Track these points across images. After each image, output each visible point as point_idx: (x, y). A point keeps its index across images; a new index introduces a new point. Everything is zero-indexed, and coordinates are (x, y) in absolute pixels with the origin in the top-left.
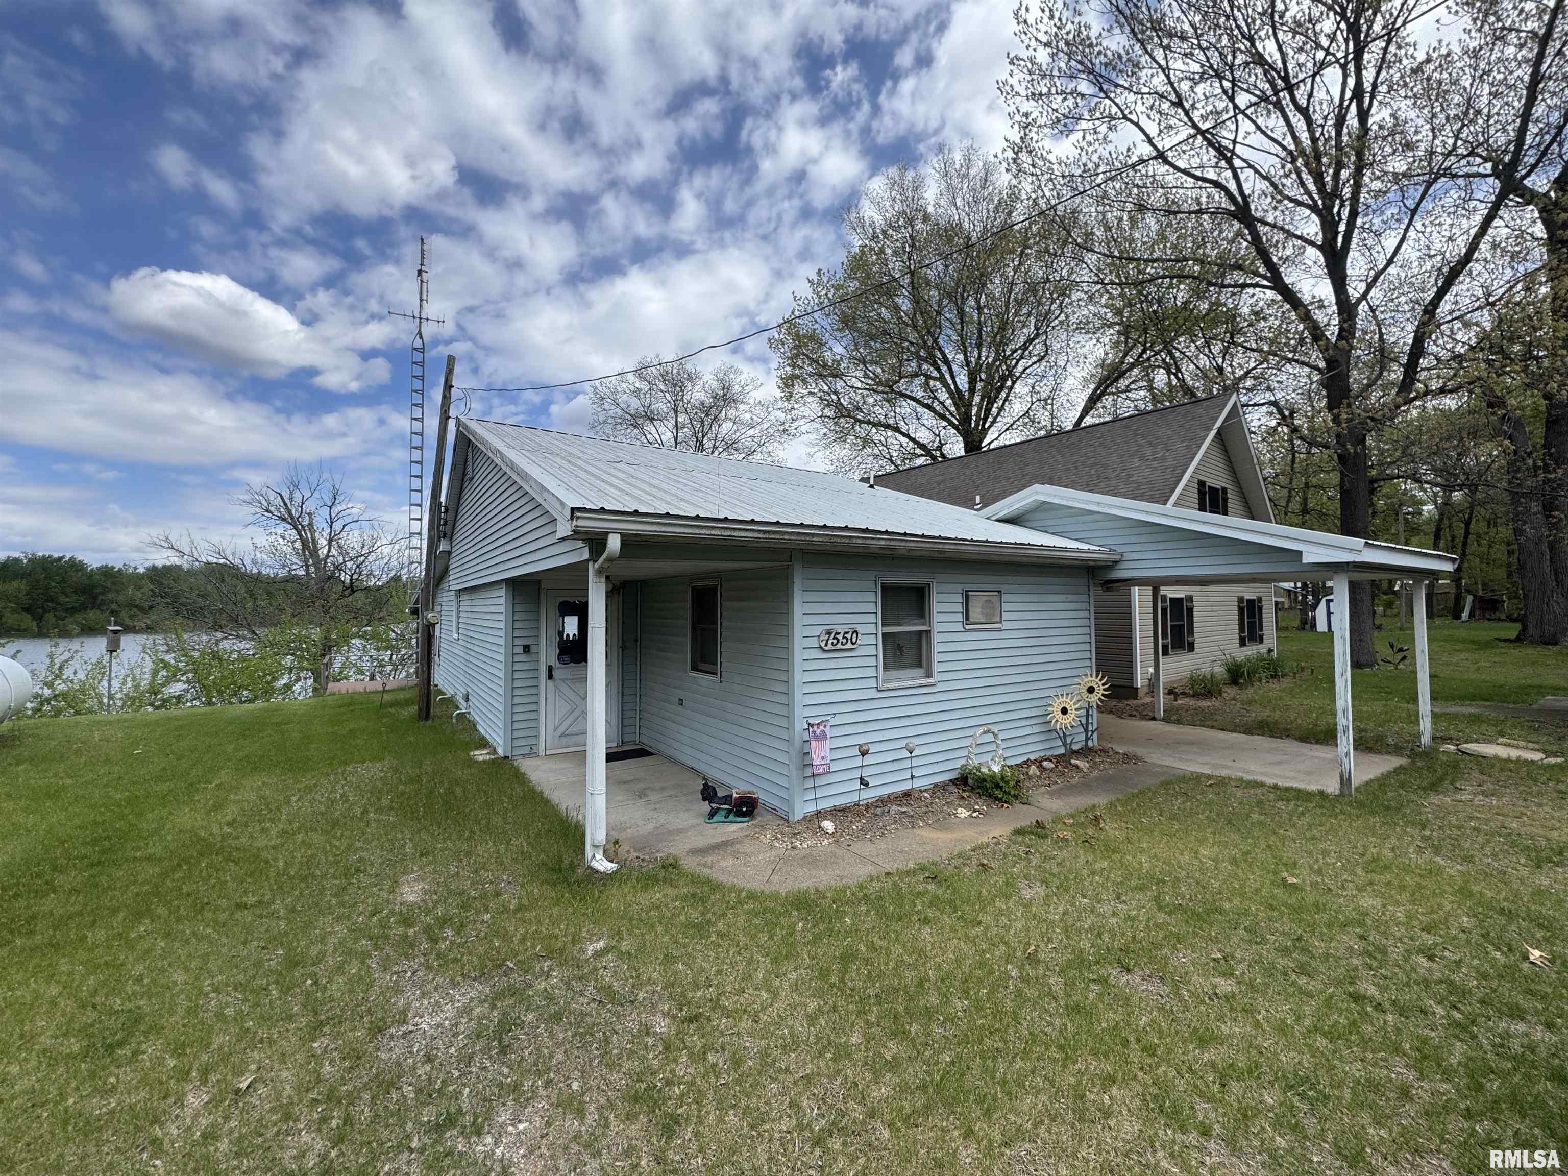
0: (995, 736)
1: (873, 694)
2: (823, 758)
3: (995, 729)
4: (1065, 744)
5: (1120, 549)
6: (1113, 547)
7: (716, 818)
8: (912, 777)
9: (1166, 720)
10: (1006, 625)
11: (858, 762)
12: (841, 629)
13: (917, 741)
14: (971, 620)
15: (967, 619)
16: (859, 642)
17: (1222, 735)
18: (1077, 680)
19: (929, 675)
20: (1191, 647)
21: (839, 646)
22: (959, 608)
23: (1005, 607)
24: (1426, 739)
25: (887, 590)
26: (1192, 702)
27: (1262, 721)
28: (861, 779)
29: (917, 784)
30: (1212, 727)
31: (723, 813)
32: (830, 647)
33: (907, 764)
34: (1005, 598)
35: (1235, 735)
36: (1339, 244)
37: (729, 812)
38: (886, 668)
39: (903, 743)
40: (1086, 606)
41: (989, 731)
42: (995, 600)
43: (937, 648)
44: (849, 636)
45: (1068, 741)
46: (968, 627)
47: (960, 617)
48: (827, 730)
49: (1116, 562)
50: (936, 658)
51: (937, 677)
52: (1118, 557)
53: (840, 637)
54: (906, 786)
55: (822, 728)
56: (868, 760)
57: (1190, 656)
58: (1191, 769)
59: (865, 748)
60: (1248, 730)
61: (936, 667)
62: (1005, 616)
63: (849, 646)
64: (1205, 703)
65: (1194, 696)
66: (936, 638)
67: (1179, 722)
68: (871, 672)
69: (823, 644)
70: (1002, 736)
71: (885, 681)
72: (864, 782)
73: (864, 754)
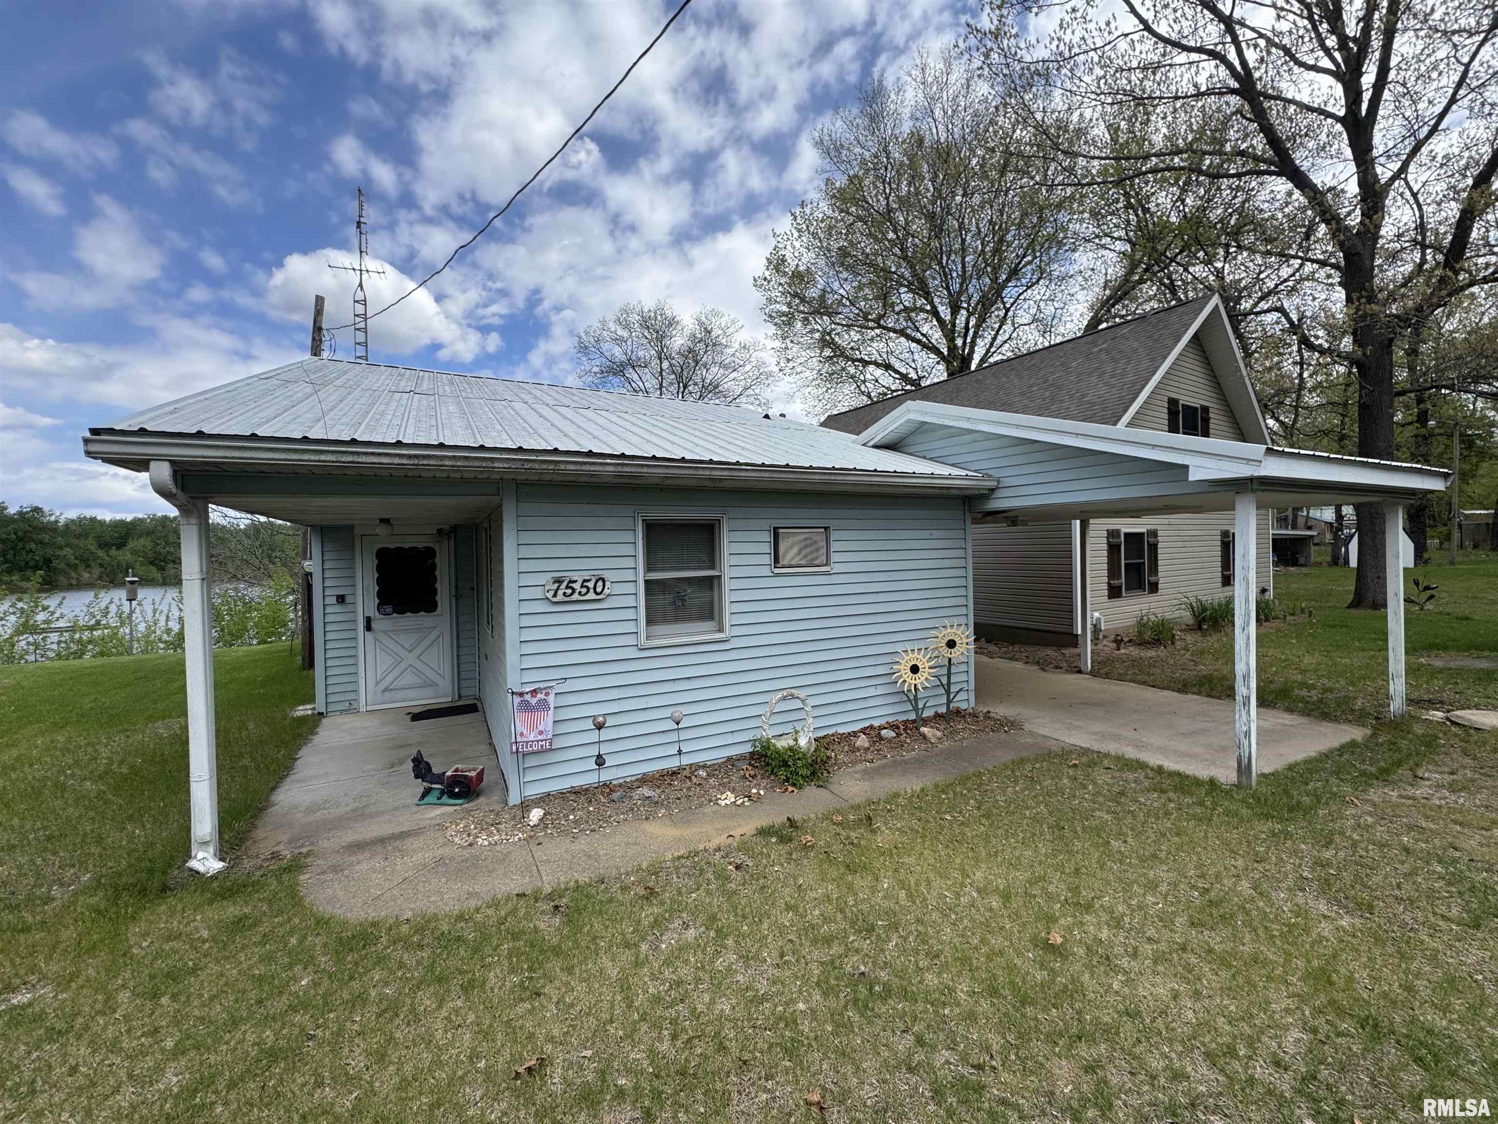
0: (803, 701)
1: (633, 653)
2: (541, 733)
3: (803, 694)
4: (916, 709)
5: (996, 474)
6: (990, 472)
7: (427, 799)
8: (680, 752)
9: (1094, 673)
10: (837, 568)
11: (594, 736)
12: (579, 577)
13: (686, 710)
14: (783, 562)
15: (776, 560)
16: (606, 591)
17: (1150, 694)
18: (934, 632)
19: (721, 630)
20: (1154, 588)
21: (576, 597)
22: (767, 548)
23: (835, 546)
24: (1397, 705)
25: (653, 530)
26: (1134, 651)
27: (1205, 677)
28: (599, 756)
29: (686, 760)
30: (1144, 683)
31: (436, 793)
32: (560, 597)
33: (674, 737)
34: (834, 535)
35: (1165, 693)
36: (1364, 113)
37: (442, 793)
38: (650, 622)
39: (667, 713)
40: (961, 543)
41: (793, 697)
42: (819, 537)
43: (728, 597)
44: (591, 585)
45: (920, 706)
46: (777, 571)
47: (768, 560)
48: (551, 699)
49: (993, 490)
50: (728, 608)
51: (728, 632)
52: (993, 484)
53: (577, 586)
54: (673, 764)
55: (540, 696)
56: (605, 734)
57: (1153, 598)
58: (1071, 741)
59: (601, 719)
60: (1184, 688)
61: (727, 620)
62: (835, 557)
63: (591, 596)
64: (1151, 653)
65: (1142, 643)
66: (728, 584)
67: (1107, 676)
68: (630, 627)
69: (550, 595)
70: (812, 702)
71: (648, 638)
72: (600, 761)
73: (599, 727)
